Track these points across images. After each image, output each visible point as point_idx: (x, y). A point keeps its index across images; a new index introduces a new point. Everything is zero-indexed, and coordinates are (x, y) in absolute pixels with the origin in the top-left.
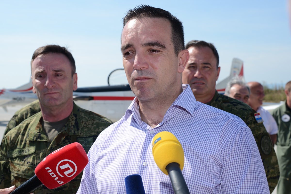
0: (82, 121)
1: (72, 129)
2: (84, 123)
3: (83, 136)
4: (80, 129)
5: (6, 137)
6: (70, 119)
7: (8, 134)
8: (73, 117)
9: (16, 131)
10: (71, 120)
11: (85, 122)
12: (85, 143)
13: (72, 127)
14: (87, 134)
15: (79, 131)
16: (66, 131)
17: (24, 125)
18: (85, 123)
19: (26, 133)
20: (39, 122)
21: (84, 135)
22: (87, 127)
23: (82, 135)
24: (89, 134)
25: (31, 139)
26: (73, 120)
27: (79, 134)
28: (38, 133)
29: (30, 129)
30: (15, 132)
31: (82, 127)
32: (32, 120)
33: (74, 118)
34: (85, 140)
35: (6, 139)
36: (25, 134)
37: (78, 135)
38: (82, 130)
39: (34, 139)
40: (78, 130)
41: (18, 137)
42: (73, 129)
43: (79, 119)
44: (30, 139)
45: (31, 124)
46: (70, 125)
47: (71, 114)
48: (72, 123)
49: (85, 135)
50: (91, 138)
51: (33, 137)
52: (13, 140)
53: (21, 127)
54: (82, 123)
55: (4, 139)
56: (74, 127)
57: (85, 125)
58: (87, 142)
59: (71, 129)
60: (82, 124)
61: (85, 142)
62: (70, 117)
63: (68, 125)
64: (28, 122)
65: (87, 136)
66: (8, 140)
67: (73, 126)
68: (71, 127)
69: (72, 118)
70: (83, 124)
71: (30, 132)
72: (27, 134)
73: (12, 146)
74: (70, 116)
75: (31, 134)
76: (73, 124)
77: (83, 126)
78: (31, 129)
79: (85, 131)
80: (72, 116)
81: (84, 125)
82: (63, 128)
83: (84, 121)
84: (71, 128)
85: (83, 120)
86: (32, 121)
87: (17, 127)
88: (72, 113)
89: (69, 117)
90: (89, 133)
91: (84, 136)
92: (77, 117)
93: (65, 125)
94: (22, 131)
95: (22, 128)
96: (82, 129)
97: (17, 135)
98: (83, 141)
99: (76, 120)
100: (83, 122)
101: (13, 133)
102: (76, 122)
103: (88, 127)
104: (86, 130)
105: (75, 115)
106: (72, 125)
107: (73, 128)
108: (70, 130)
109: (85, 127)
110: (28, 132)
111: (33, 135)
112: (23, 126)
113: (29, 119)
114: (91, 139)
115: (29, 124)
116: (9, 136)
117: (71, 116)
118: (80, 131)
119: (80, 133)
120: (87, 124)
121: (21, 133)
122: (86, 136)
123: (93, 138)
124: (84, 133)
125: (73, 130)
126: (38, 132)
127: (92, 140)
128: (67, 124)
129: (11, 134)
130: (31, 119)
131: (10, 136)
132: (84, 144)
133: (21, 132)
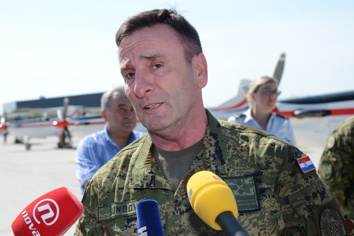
0: (227, 145)
1: (211, 163)
2: (233, 149)
3: (233, 175)
4: (226, 161)
5: (92, 182)
6: (205, 143)
7: (96, 177)
8: (210, 140)
9: (109, 170)
10: (207, 145)
11: (234, 147)
12: (239, 189)
13: (212, 159)
14: (240, 170)
15: (225, 165)
16: (202, 167)
17: (122, 159)
18: (235, 149)
19: (128, 174)
20: (150, 152)
21: (236, 172)
22: (240, 155)
23: (232, 173)
24: (245, 171)
25: (138, 185)
26: (211, 145)
27: (227, 171)
28: (149, 173)
29: (133, 166)
30: (106, 172)
31: (229, 157)
32: (136, 149)
33: (213, 141)
34: (239, 184)
35: (93, 186)
36: (125, 175)
37: (223, 173)
38: (230, 163)
39: (143, 186)
40: (223, 163)
41: (113, 182)
42: (214, 163)
43: (223, 141)
44: (136, 185)
45: (134, 155)
46: (207, 155)
47: (206, 134)
48: (210, 151)
49: (238, 173)
50: (250, 179)
51: (141, 182)
52: (104, 188)
53: (117, 162)
54: (229, 150)
55: (89, 186)
56: (215, 158)
57: (235, 153)
58: (242, 186)
59: (209, 163)
60: (228, 151)
61: (238, 186)
62: (206, 140)
63: (202, 155)
64: (129, 152)
65: (242, 175)
66: (95, 188)
67: (213, 156)
68: (209, 159)
69: (210, 142)
70: (231, 150)
71: (134, 172)
72: (129, 176)
73: (104, 198)
74: (205, 138)
75: (137, 176)
76: (213, 152)
77: (230, 154)
78: (136, 166)
79: (236, 164)
80: (209, 138)
81: (232, 153)
82: (194, 161)
83: (232, 145)
84: (209, 162)
85: (230, 143)
86: (135, 151)
87: (111, 163)
88: (208, 132)
89: (202, 140)
90: (245, 169)
91: (236, 175)
92: (218, 139)
93: (198, 155)
94: (119, 170)
95: (119, 164)
96: (229, 160)
97: (111, 178)
98: (236, 184)
99: (217, 144)
100: (229, 147)
101: (104, 174)
102: (218, 149)
103: (241, 155)
104: (236, 161)
105: (215, 136)
106: (210, 154)
107: (213, 161)
108: (209, 165)
109: (235, 155)
110: (131, 171)
111: (141, 178)
112: (120, 161)
113: (130, 147)
114: (250, 181)
115: (131, 156)
116: (98, 179)
117: (207, 137)
118: (227, 166)
119: (228, 170)
120: (238, 151)
121: (117, 175)
122: (239, 175)
123: (253, 177)
124: (236, 168)
125: (213, 164)
126: (150, 171)
127: (251, 182)
128: (200, 154)
129: (100, 176)
130: (132, 147)
131: (99, 180)
132: (237, 191)
133: (117, 171)
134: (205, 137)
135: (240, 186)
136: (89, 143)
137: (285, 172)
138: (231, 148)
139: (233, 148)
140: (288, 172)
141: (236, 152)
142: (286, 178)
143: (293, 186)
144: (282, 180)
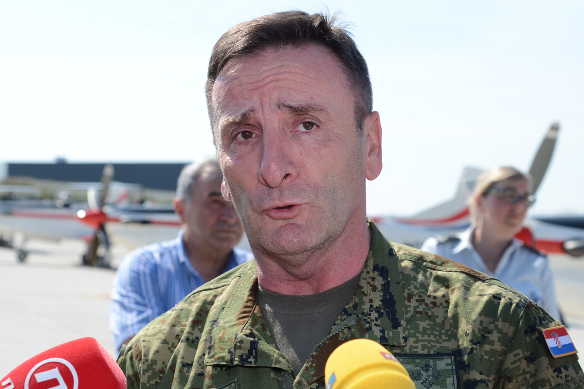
0: (407, 291)
1: (373, 323)
2: (417, 301)
3: (414, 350)
4: (403, 322)
5: (130, 349)
6: (363, 283)
7: (138, 340)
8: (373, 279)
9: (166, 327)
10: (367, 289)
11: (420, 296)
12: (424, 378)
13: (374, 315)
14: (430, 341)
15: (400, 329)
16: (353, 330)
17: (194, 308)
18: (421, 301)
19: (204, 336)
20: (250, 295)
21: (420, 345)
22: (430, 313)
23: (411, 347)
24: (438, 345)
25: (223, 358)
26: (374, 289)
27: (402, 341)
28: (247, 335)
29: (215, 322)
30: (160, 331)
31: (409, 315)
32: (223, 290)
33: (379, 282)
34: (426, 368)
35: (131, 358)
36: (198, 339)
37: (395, 344)
38: (409, 327)
39: (232, 360)
40: (396, 325)
41: (172, 352)
42: (378, 323)
43: (398, 283)
44: (219, 358)
45: (218, 302)
46: (366, 308)
47: (366, 265)
48: (371, 301)
49: (424, 347)
50: (448, 360)
51: (230, 352)
52: (154, 362)
53: (183, 314)
54: (409, 301)
55: (122, 357)
56: (381, 315)
57: (420, 309)
58: (430, 372)
59: (368, 323)
60: (407, 303)
61: (423, 372)
62: (365, 279)
63: (355, 306)
64: (208, 295)
65: (432, 352)
66: (136, 361)
67: (378, 310)
68: (370, 314)
69: (372, 283)
70: (413, 303)
71: (217, 334)
72: (206, 340)
73: (153, 382)
74: (364, 275)
75: (221, 340)
76: (377, 303)
77: (412, 309)
78: (221, 322)
79: (421, 330)
80: (372, 274)
81: (415, 308)
82: (339, 317)
83: (416, 292)
84: (369, 320)
85: (412, 287)
86: (221, 294)
87: (170, 315)
88: (371, 264)
89: (358, 278)
90: (438, 342)
91: (420, 352)
92: (389, 279)
93: (346, 307)
94: (187, 329)
95: (187, 317)
96: (408, 321)
97: (169, 344)
98: (418, 368)
99: (386, 287)
100: (410, 296)
101: (155, 335)
102: (388, 297)
103: (433, 313)
104: (423, 324)
105: (383, 272)
106: (371, 306)
107: (376, 319)
108: (367, 326)
109: (420, 313)
110: (210, 332)
111: (230, 345)
112: (189, 312)
113: (212, 287)
114: (447, 364)
115: (212, 303)
116: (142, 344)
117: (368, 273)
118: (404, 332)
119: (405, 339)
120: (427, 305)
121: (183, 338)
122: (426, 352)
123: (453, 357)
124: (420, 337)
125: (376, 325)
126: (248, 331)
127: (450, 368)
128: (351, 305)
129: (146, 339)
130: (216, 286)
131: (144, 347)
132: (420, 382)
133: (182, 331)
134: (362, 272)
135: (426, 372)
136: (142, 262)
137: (516, 352)
138: (414, 298)
139: (417, 298)
140: (523, 353)
141: (424, 306)
142: (518, 363)
143: (531, 381)
144: (511, 367)
